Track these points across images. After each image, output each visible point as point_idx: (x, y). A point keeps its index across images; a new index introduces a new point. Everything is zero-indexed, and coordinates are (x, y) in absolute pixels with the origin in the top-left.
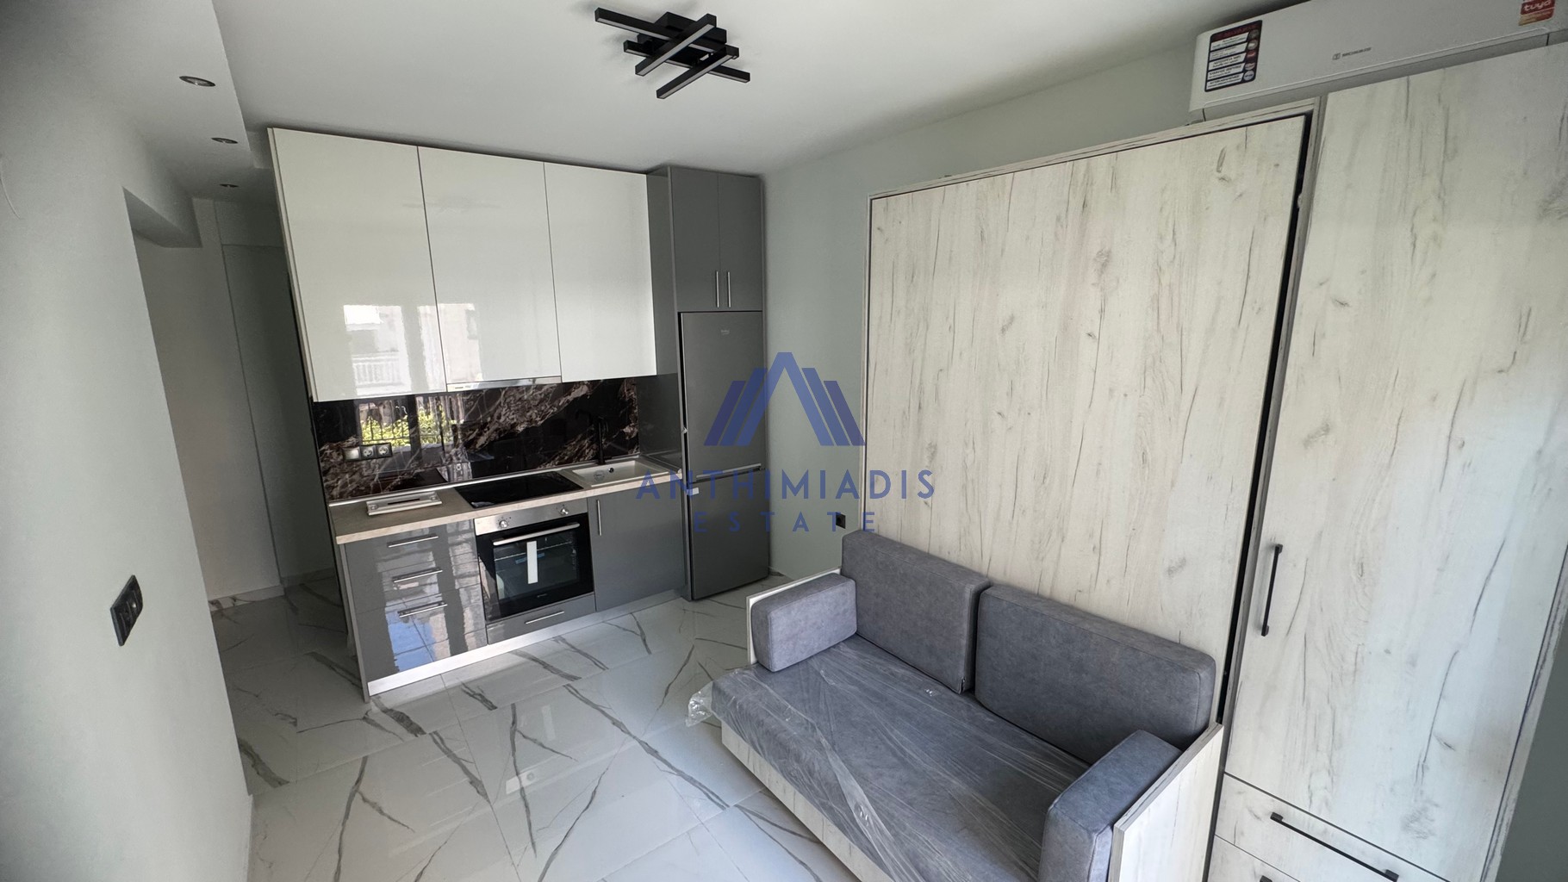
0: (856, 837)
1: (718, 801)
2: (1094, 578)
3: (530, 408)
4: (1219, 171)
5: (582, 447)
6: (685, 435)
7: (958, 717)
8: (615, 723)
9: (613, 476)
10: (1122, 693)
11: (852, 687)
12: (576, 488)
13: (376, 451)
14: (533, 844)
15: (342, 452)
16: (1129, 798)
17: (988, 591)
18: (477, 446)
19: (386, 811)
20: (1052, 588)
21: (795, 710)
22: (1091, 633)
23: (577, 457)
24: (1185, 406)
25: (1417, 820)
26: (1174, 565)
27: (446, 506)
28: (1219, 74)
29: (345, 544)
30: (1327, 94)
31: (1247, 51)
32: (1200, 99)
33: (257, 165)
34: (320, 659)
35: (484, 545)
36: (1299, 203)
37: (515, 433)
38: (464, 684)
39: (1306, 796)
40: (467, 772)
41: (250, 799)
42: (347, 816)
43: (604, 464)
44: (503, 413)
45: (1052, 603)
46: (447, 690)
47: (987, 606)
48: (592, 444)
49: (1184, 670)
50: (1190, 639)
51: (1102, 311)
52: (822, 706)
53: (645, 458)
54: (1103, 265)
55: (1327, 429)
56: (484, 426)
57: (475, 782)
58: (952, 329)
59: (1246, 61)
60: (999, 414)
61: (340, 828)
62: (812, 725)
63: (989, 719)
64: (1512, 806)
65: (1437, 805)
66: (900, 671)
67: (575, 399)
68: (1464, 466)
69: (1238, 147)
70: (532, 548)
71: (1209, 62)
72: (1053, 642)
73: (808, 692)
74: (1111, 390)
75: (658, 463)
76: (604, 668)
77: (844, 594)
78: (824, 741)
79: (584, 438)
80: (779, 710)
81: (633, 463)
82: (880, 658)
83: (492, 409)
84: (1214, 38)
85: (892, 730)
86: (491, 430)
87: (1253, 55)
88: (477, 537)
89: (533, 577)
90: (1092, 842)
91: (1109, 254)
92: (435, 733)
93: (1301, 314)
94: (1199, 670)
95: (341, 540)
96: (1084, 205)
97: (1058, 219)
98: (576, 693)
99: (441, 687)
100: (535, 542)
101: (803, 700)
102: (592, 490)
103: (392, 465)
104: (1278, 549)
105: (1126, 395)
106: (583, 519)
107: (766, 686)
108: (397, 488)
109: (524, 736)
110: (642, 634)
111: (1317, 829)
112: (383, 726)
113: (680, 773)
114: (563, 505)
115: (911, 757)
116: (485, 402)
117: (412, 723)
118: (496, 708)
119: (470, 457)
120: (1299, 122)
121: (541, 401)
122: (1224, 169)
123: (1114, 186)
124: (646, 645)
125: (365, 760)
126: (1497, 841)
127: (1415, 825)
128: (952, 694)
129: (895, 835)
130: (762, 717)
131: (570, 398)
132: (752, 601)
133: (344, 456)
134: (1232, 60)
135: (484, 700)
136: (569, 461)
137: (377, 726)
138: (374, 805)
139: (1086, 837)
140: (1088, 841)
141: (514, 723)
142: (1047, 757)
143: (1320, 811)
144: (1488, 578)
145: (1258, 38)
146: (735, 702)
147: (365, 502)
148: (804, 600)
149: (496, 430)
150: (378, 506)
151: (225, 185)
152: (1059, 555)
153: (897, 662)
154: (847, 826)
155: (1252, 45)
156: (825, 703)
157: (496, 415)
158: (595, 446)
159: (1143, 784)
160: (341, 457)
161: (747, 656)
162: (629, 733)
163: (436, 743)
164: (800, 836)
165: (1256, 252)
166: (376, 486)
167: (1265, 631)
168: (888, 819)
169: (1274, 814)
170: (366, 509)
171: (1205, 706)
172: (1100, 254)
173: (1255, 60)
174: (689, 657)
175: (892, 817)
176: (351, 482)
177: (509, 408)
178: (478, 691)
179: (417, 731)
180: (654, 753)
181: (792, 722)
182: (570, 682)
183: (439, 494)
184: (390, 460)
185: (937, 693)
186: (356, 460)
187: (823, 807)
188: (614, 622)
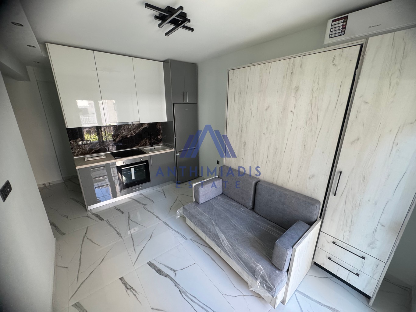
0: (222, 248)
1: (184, 237)
2: (288, 180)
3: (131, 131)
4: (333, 62)
5: (146, 142)
6: (175, 138)
7: (250, 216)
8: (157, 217)
9: (155, 150)
10: (295, 210)
11: (221, 208)
12: (145, 153)
13: (87, 142)
14: (135, 250)
15: (76, 142)
16: (297, 239)
17: (259, 183)
18: (116, 141)
19: (93, 241)
20: (276, 182)
21: (206, 214)
22: (287, 194)
23: (145, 144)
24: (317, 133)
25: (372, 244)
26: (311, 176)
27: (108, 158)
28: (334, 32)
29: (78, 169)
30: (369, 38)
31: (343, 25)
32: (327, 41)
33: (44, 55)
34: (74, 200)
35: (119, 169)
36: (356, 72)
37: (127, 137)
38: (115, 207)
39: (343, 237)
40: (116, 230)
41: (55, 239)
42: (83, 243)
43: (153, 146)
44: (123, 132)
45: (276, 186)
46: (110, 208)
47: (259, 187)
48: (149, 141)
49: (312, 205)
50: (314, 196)
51: (295, 104)
52: (213, 213)
53: (164, 145)
54: (296, 91)
55: (358, 139)
56: (118, 135)
57: (118, 233)
58: (251, 109)
59: (342, 28)
60: (264, 134)
61: (81, 246)
62: (211, 218)
63: (258, 216)
64: (398, 241)
65: (378, 241)
66: (234, 203)
67: (144, 128)
68: (397, 150)
69: (339, 55)
70: (133, 170)
71: (331, 29)
72: (276, 196)
73: (209, 209)
74: (296, 127)
75: (167, 146)
76: (154, 202)
77: (219, 183)
78: (214, 223)
79: (146, 139)
80: (201, 214)
81: (161, 146)
82: (229, 200)
83: (120, 131)
84: (333, 21)
85: (232, 220)
86: (120, 137)
87: (345, 27)
88: (117, 167)
89: (133, 178)
90: (287, 252)
91: (298, 87)
92: (107, 220)
93: (354, 106)
94: (316, 205)
95: (77, 168)
96: (292, 72)
97: (284, 77)
98: (146, 209)
99: (109, 207)
100: (133, 168)
101: (208, 212)
102: (149, 154)
103: (92, 146)
104: (341, 173)
105: (300, 129)
106: (147, 162)
107: (198, 208)
108: (93, 153)
109: (132, 221)
110: (164, 193)
111: (345, 246)
112: (93, 218)
113: (175, 230)
114: (141, 158)
115: (237, 227)
116: (118, 128)
117: (100, 217)
118: (124, 213)
119: (115, 144)
120: (359, 47)
121: (134, 129)
122: (334, 61)
123: (301, 66)
124: (165, 196)
125: (87, 227)
126: (393, 250)
127: (371, 246)
128: (248, 210)
129: (233, 248)
130: (197, 216)
131: (142, 128)
132: (194, 185)
133: (77, 144)
134: (338, 28)
135: (121, 211)
136: (143, 146)
137: (91, 218)
138: (90, 240)
139: (286, 250)
140: (286, 251)
141: (129, 217)
142: (274, 227)
143: (346, 241)
144: (400, 182)
145: (347, 21)
146: (189, 212)
147: (84, 157)
148: (208, 185)
149: (121, 137)
150: (88, 158)
151: (35, 62)
152: (279, 173)
153: (233, 201)
154: (220, 245)
155: (344, 23)
156: (214, 213)
157: (121, 132)
158: (150, 141)
159: (301, 235)
160: (76, 144)
161: (192, 199)
162: (161, 220)
163: (107, 223)
164: (207, 247)
165: (341, 87)
166: (87, 152)
167: (335, 195)
168: (231, 244)
169: (333, 242)
170: (85, 159)
171: (317, 214)
172: (296, 87)
173: (345, 28)
174: (177, 199)
175: (232, 243)
176: (80, 151)
177: (125, 130)
178: (119, 208)
179: (102, 219)
180: (168, 225)
181: (205, 218)
182: (144, 206)
183: (106, 155)
184: (91, 145)
185: (244, 210)
186: (81, 145)
187: (214, 240)
188: (157, 189)
